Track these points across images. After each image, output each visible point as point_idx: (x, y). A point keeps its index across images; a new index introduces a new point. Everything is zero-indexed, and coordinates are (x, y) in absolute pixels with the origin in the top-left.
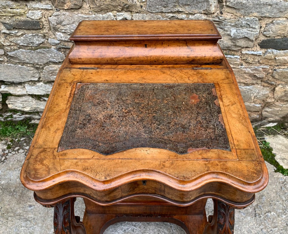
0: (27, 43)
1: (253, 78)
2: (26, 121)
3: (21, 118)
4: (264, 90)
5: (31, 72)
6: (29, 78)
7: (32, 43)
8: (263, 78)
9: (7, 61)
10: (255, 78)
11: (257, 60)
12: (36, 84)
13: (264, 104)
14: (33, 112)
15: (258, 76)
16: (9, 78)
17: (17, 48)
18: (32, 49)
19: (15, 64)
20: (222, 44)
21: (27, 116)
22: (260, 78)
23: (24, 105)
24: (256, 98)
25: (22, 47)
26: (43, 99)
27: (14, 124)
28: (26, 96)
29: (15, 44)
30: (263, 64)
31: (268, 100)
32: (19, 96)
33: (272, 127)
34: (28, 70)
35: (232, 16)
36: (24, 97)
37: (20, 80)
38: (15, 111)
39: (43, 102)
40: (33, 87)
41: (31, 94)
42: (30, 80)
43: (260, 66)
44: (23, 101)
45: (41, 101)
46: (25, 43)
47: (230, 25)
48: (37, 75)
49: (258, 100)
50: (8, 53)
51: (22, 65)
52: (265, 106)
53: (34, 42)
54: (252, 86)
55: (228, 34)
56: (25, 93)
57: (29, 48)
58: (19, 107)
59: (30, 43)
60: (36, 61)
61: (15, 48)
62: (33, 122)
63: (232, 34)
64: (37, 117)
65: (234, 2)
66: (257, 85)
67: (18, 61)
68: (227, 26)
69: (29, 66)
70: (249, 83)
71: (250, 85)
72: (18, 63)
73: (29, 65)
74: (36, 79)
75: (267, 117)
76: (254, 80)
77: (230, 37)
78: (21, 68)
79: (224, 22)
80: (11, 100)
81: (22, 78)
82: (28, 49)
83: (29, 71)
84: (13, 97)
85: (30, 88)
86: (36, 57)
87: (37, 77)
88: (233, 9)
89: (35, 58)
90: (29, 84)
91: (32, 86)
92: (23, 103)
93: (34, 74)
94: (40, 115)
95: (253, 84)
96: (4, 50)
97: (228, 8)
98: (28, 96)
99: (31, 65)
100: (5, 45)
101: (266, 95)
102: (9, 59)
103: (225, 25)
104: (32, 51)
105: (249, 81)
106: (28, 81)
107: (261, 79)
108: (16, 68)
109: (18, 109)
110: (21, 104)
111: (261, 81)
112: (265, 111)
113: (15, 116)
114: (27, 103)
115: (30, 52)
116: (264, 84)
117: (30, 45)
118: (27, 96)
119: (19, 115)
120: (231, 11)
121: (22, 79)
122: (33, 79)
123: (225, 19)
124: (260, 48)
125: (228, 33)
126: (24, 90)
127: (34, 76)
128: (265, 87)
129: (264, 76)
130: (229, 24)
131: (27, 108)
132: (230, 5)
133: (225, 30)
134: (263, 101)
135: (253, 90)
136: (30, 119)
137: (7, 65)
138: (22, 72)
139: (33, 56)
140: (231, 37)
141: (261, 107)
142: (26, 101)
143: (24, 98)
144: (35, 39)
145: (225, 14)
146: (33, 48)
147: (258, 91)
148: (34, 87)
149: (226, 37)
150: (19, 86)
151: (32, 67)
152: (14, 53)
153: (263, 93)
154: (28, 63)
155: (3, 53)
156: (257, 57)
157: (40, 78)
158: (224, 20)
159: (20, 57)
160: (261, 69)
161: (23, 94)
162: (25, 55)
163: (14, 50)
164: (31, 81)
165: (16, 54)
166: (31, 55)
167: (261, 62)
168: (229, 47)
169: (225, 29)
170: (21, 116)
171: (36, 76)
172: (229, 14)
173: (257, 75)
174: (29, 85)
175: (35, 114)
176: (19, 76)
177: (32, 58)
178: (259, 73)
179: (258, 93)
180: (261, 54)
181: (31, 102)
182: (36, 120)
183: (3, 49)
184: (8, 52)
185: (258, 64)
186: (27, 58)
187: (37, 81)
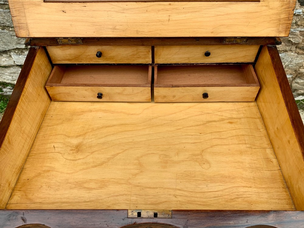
1: (287, 44)
4: (298, 58)
6: (14, 45)
8: (298, 44)
10: (289, 44)
11: (294, 21)
12: (24, 53)
13: (295, 75)
15: (293, 42)
22: (295, 44)
23: (13, 77)
24: (288, 68)
27: (5, 99)
28: (13, 67)
30: (302, 26)
31: (301, 70)
32: (5, 67)
33: (301, 100)
34: (11, 36)
36: (11, 69)
37: (3, 48)
40: (20, 57)
41: (19, 64)
43: (298, 29)
44: (11, 73)
49: (290, 70)
52: (296, 76)
54: (284, 54)
56: (13, 64)
58: (8, 80)
66: (290, 52)
69: (11, 31)
70: (281, 50)
71: (282, 52)
73: (11, 29)
75: (297, 89)
76: (288, 46)
81: (6, 45)
83: (13, 37)
85: (17, 57)
90: (15, 52)
91: (20, 55)
92: (12, 75)
95: (286, 51)
98: (17, 67)
101: (299, 65)
105: (281, 48)
106: (13, 49)
107: (297, 45)
109: (8, 82)
110: (10, 76)
111: (296, 47)
112: (296, 83)
113: (4, 90)
116: (299, 51)
118: (15, 67)
119: (10, 89)
121: (6, 47)
122: (18, 47)
124: (300, 5)
126: (11, 59)
127: (19, 43)
128: (300, 54)
129: (301, 41)
134: (295, 71)
135: (285, 58)
138: (3, 37)
141: (292, 78)
147: (290, 59)
148: (22, 55)
150: (4, 55)
153: (297, 62)
154: (9, 27)
156: (295, 17)
160: (298, 32)
161: (10, 64)
162: (4, 16)
167: (299, 23)
171: (22, 43)
173: (292, 40)
174: (15, 54)
178: (295, 38)
179: (291, 62)
180: (300, 14)
185: (295, 27)
186: (7, 20)
187: (24, 49)
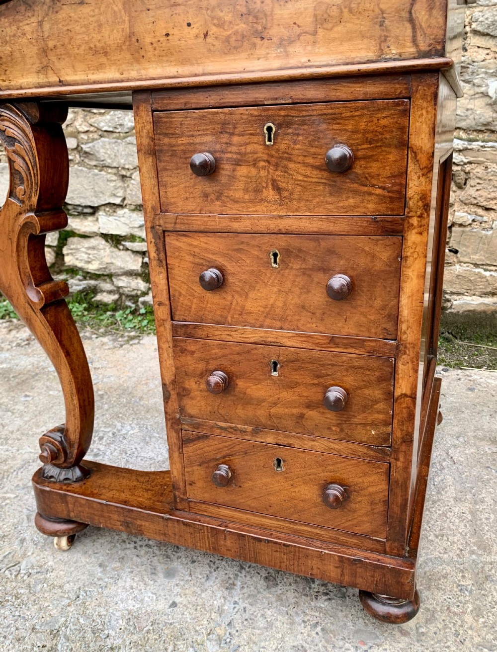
0: (114, 125)
2: (87, 294)
3: (80, 285)
5: (112, 184)
7: (121, 125)
9: (78, 163)
14: (103, 275)
16: (75, 196)
17: (98, 137)
18: (118, 138)
19: (90, 169)
20: (471, 117)
21: (92, 282)
25: (105, 133)
26: (123, 245)
29: (96, 129)
35: (488, 54)
38: (73, 271)
39: (122, 253)
42: (107, 202)
45: (120, 250)
46: (110, 127)
47: (486, 73)
48: (120, 193)
50: (82, 146)
51: (101, 171)
53: (125, 123)
55: (482, 93)
57: (115, 135)
59: (118, 127)
60: (122, 161)
61: (96, 136)
62: (99, 297)
63: (491, 93)
64: (107, 286)
65: (486, 22)
67: (94, 163)
68: (478, 75)
72: (95, 166)
74: (118, 201)
77: (487, 100)
78: (97, 175)
79: (471, 66)
80: (72, 247)
82: (114, 138)
84: (75, 240)
86: (123, 153)
87: (120, 197)
88: (487, 38)
89: (121, 155)
93: (116, 189)
94: (113, 283)
96: (78, 139)
97: (477, 37)
99: (114, 171)
100: (80, 130)
102: (82, 158)
103: (473, 73)
104: (119, 141)
108: (90, 175)
114: (95, 252)
115: (116, 142)
117: (117, 131)
120: (483, 43)
123: (474, 62)
125: (483, 89)
130: (483, 70)
131: (93, 262)
132: (479, 28)
133: (474, 85)
136: (95, 291)
137: (77, 169)
139: (118, 151)
140: (491, 98)
142: (93, 248)
143: (93, 242)
144: (127, 119)
145: (471, 50)
146: (121, 135)
149: (478, 100)
151: (115, 174)
152: (90, 145)
155: (75, 146)
157: (124, 199)
158: (470, 62)
159: (98, 152)
163: (93, 140)
164: (109, 204)
165: (94, 146)
166: (116, 148)
168: (488, 124)
169: (475, 81)
170: (81, 283)
172: (480, 50)
175: (105, 280)
176: (92, 194)
177: (117, 154)
181: (102, 251)
182: (105, 294)
183: (76, 137)
184: (83, 144)
